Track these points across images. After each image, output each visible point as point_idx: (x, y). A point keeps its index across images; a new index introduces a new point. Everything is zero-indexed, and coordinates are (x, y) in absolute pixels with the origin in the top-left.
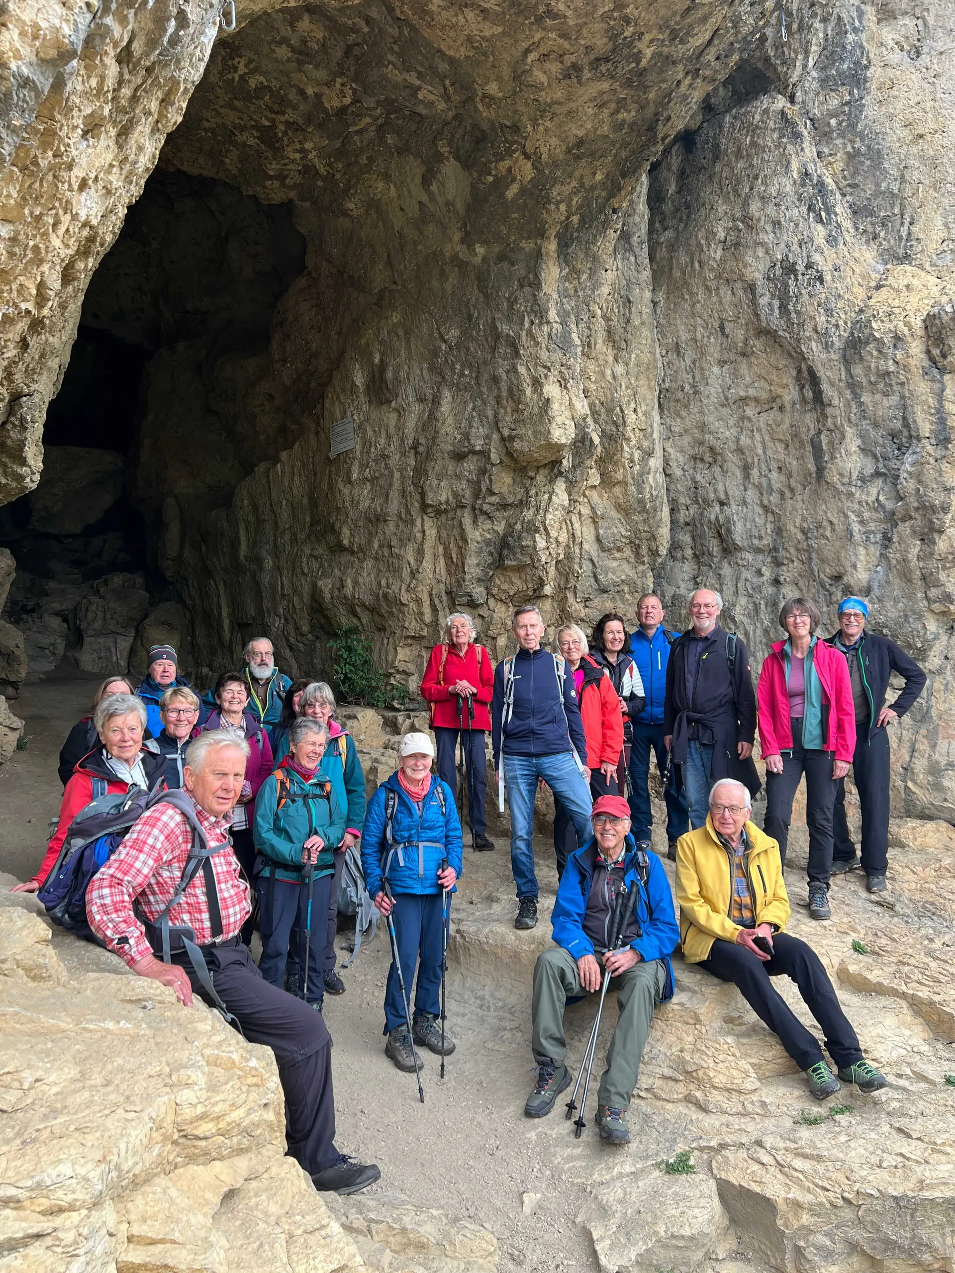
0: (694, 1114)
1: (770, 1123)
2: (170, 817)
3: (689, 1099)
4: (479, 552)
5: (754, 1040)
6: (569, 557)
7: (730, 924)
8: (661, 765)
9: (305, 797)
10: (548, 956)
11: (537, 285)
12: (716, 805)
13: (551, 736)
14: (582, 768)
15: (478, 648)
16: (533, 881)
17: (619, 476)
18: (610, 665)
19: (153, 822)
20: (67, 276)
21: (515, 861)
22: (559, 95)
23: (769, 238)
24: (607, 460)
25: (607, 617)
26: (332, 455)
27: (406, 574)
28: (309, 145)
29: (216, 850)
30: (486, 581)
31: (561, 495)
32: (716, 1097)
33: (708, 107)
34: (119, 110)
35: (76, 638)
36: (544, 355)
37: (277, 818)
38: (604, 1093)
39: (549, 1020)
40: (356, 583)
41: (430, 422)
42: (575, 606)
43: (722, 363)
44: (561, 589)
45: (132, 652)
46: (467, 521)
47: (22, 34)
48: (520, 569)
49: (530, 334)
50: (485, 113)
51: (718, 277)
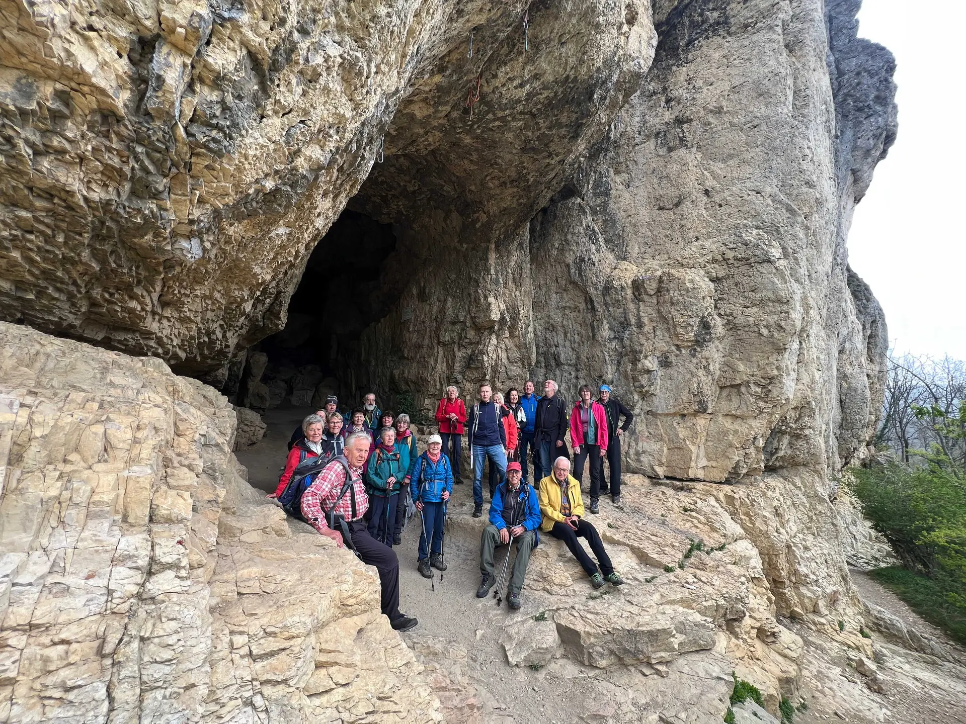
0: (546, 595)
1: (577, 599)
2: (338, 467)
3: (544, 589)
4: (460, 361)
5: (571, 564)
6: (496, 364)
7: (561, 516)
8: (532, 450)
9: (388, 460)
10: (488, 529)
11: (487, 260)
12: (557, 468)
13: (493, 438)
14: (504, 451)
15: (459, 400)
16: (481, 497)
17: (517, 334)
18: (512, 408)
19: (330, 469)
20: (307, 247)
21: (475, 489)
22: (498, 192)
23: (574, 248)
24: (513, 327)
25: (511, 389)
26: (402, 321)
27: (430, 369)
28: (400, 203)
29: (355, 481)
30: (463, 373)
31: (494, 341)
32: (555, 588)
33: (552, 200)
34: (335, 188)
35: (290, 391)
36: (489, 286)
37: (376, 469)
38: (510, 588)
39: (487, 556)
40: (409, 372)
41: (442, 310)
42: (499, 384)
43: (557, 293)
44: (493, 377)
45: (314, 397)
46: (456, 349)
47: (305, 159)
48: (477, 368)
49: (483, 278)
50: (470, 196)
51: (555, 261)
